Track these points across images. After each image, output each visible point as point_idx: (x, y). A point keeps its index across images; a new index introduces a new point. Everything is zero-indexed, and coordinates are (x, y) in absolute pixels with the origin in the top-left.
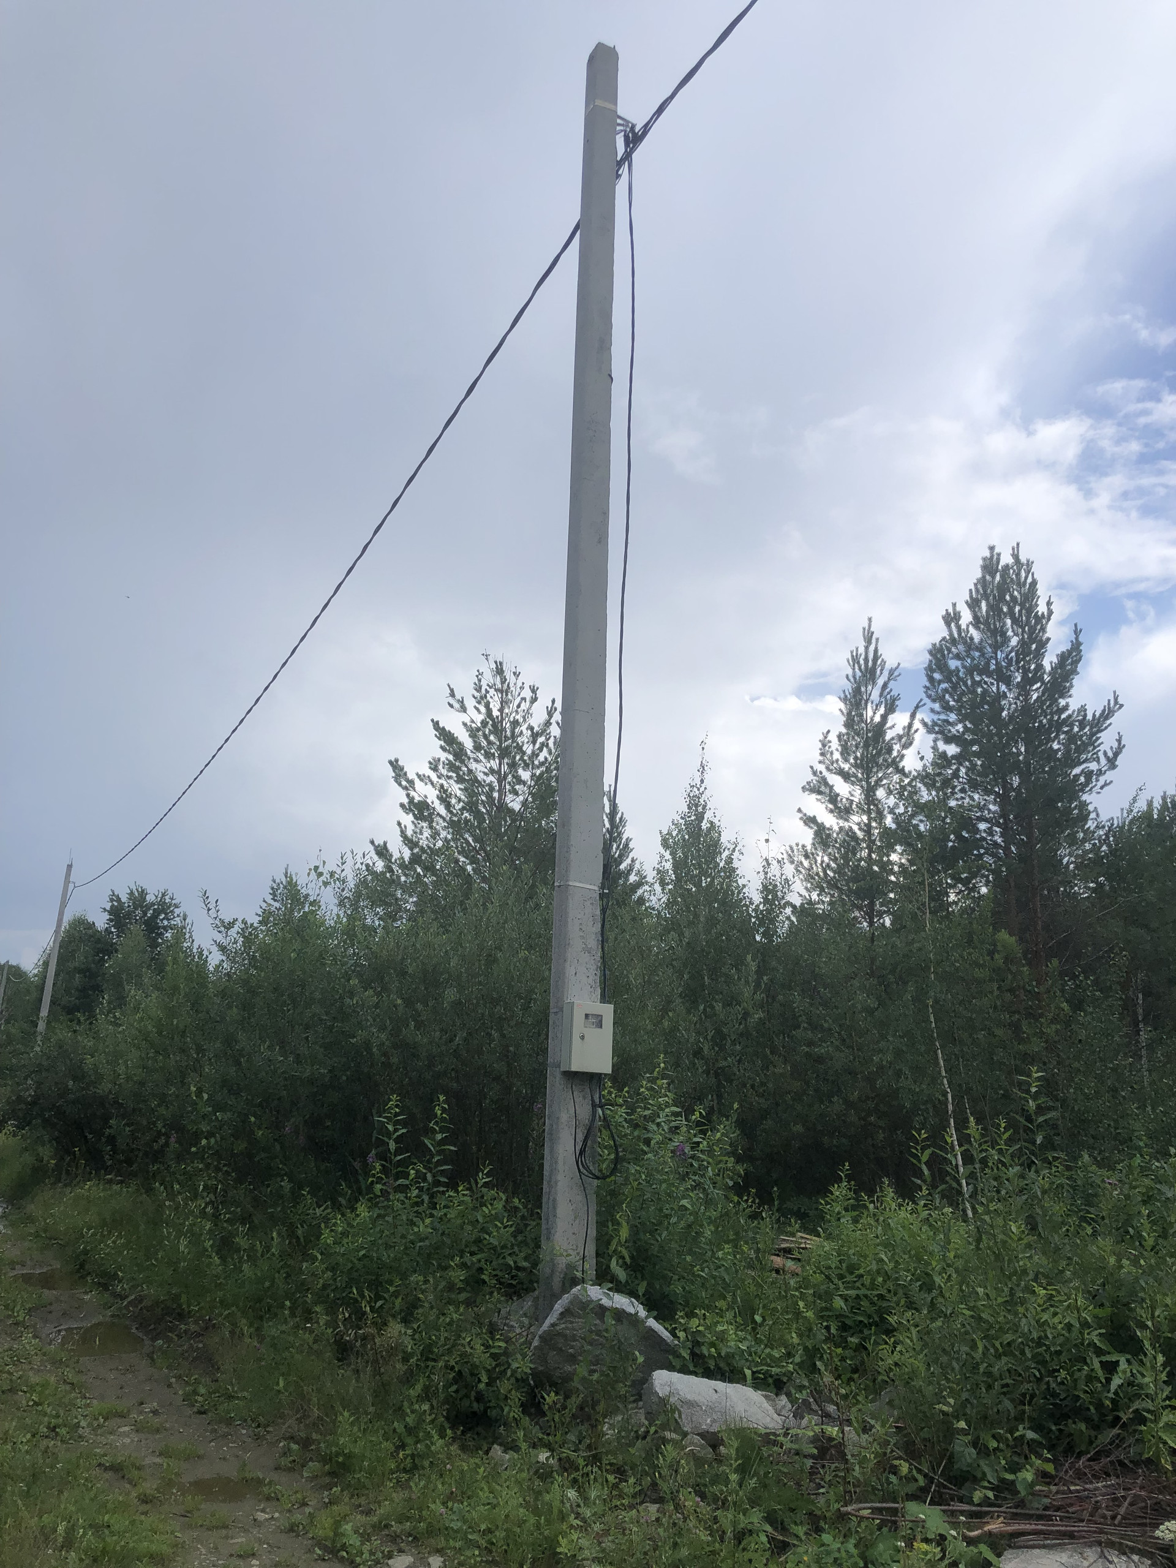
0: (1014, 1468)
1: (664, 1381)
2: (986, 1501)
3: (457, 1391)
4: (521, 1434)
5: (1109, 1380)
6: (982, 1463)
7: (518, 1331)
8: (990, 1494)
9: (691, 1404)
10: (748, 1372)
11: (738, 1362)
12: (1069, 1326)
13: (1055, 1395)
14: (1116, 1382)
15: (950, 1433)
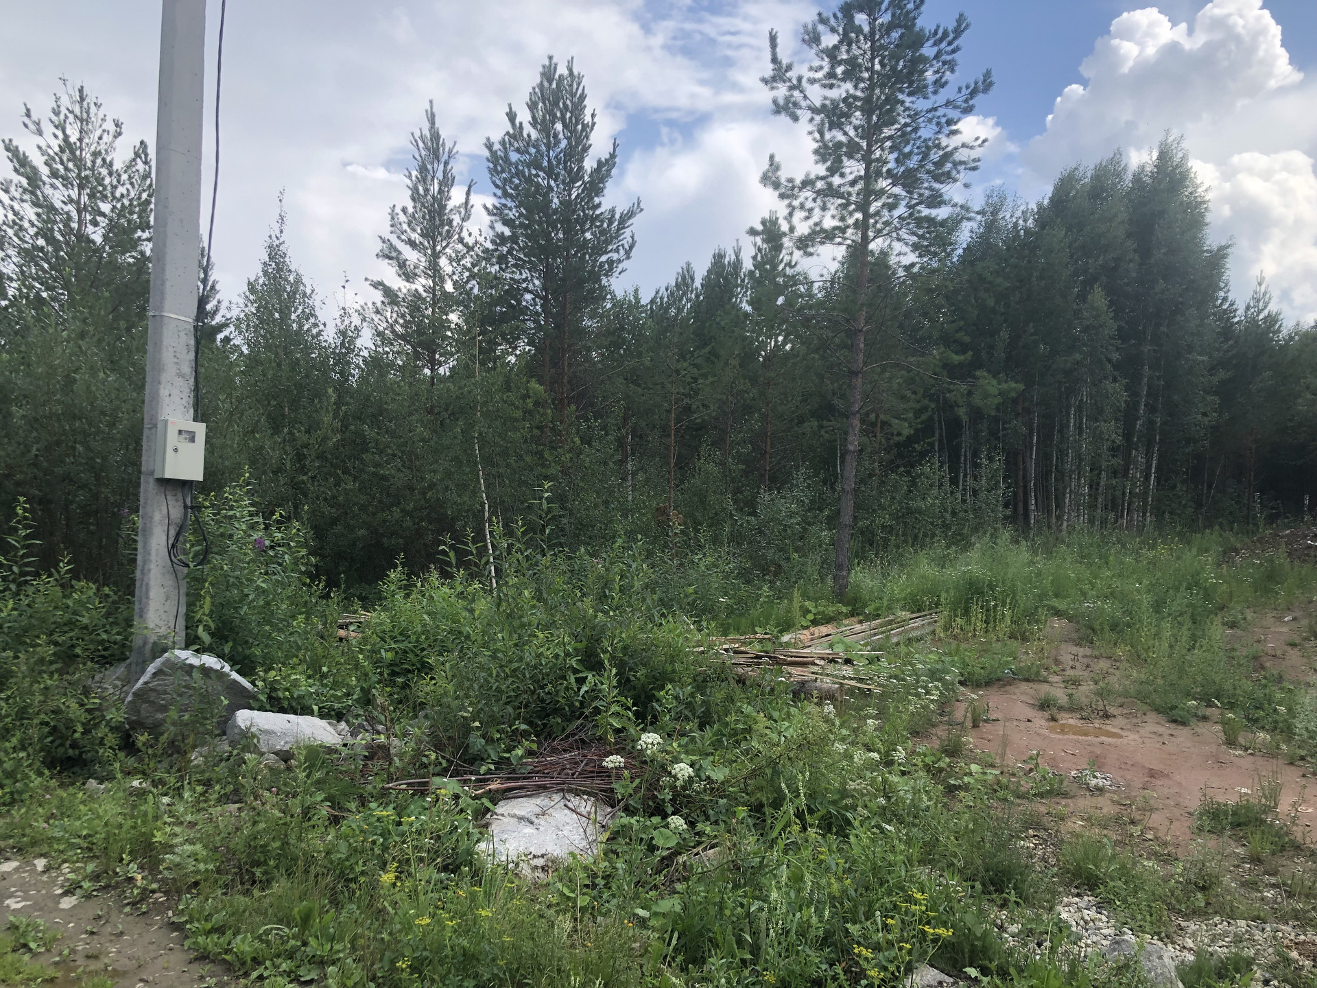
0: (509, 750)
1: (244, 717)
2: (489, 772)
3: (52, 742)
4: (117, 765)
5: (579, 689)
6: (488, 748)
7: (111, 691)
8: (492, 767)
9: (267, 732)
10: (315, 708)
11: (307, 701)
12: (557, 656)
13: (543, 701)
14: (584, 689)
15: (468, 730)
